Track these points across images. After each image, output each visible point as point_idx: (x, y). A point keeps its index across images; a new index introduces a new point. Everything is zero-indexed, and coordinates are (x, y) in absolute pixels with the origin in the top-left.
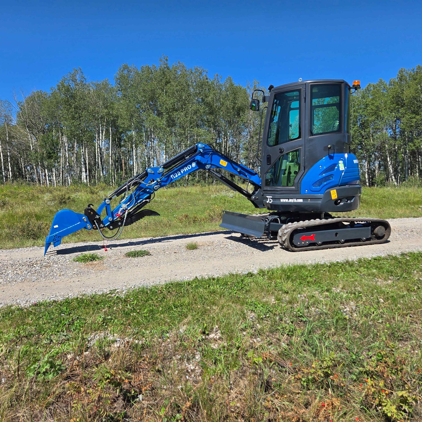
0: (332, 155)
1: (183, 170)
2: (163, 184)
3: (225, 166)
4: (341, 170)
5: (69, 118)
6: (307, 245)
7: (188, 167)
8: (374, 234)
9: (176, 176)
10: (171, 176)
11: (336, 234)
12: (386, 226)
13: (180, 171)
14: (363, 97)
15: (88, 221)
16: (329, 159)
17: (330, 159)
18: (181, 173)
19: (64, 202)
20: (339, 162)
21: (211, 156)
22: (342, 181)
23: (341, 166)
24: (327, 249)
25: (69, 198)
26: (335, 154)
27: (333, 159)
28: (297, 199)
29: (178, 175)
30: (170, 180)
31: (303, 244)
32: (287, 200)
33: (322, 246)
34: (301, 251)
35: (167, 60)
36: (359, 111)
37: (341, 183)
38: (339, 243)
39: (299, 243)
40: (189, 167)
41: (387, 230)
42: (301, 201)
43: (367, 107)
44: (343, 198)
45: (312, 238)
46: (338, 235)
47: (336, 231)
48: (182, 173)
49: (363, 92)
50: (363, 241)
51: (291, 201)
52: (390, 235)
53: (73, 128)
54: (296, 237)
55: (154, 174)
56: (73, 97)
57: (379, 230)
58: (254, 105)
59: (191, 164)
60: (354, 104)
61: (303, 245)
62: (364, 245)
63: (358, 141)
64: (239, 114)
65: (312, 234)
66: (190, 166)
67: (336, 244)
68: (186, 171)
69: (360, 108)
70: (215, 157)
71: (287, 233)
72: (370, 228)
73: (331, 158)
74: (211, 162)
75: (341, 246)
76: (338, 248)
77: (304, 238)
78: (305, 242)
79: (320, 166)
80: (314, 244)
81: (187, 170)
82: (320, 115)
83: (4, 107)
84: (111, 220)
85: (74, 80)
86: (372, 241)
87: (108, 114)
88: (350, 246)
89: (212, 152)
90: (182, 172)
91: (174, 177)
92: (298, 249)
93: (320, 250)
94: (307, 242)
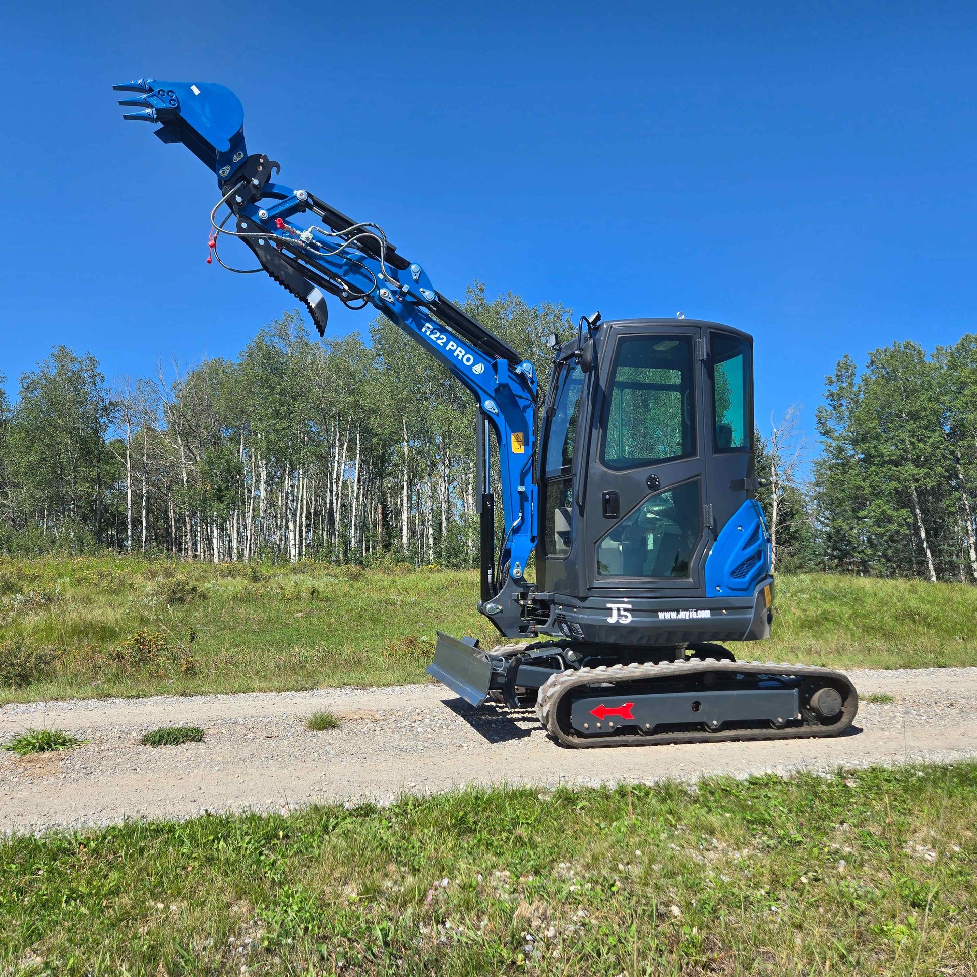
5: (267, 414)
6: (611, 731)
8: (813, 709)
11: (697, 705)
12: (844, 688)
14: (953, 367)
19: (179, 599)
24: (669, 744)
25: (194, 589)
28: (699, 610)
31: (600, 728)
32: (673, 615)
33: (655, 736)
34: (593, 747)
35: (482, 291)
36: (942, 398)
38: (705, 731)
39: (586, 725)
41: (849, 700)
42: (706, 614)
43: (962, 388)
45: (625, 712)
46: (701, 708)
47: (693, 697)
49: (952, 355)
50: (779, 728)
51: (683, 615)
52: (855, 713)
53: (272, 436)
54: (578, 706)
56: (278, 371)
57: (822, 698)
60: (929, 381)
61: (599, 731)
62: (779, 739)
63: (943, 471)
64: (647, 405)
65: (623, 701)
67: (699, 731)
69: (947, 393)
71: (552, 695)
72: (795, 691)
75: (709, 738)
76: (700, 742)
77: (600, 713)
78: (605, 724)
80: (632, 730)
82: (844, 408)
83: (144, 392)
85: (284, 337)
86: (804, 729)
87: (356, 405)
88: (736, 739)
92: (583, 740)
93: (647, 747)
94: (611, 724)
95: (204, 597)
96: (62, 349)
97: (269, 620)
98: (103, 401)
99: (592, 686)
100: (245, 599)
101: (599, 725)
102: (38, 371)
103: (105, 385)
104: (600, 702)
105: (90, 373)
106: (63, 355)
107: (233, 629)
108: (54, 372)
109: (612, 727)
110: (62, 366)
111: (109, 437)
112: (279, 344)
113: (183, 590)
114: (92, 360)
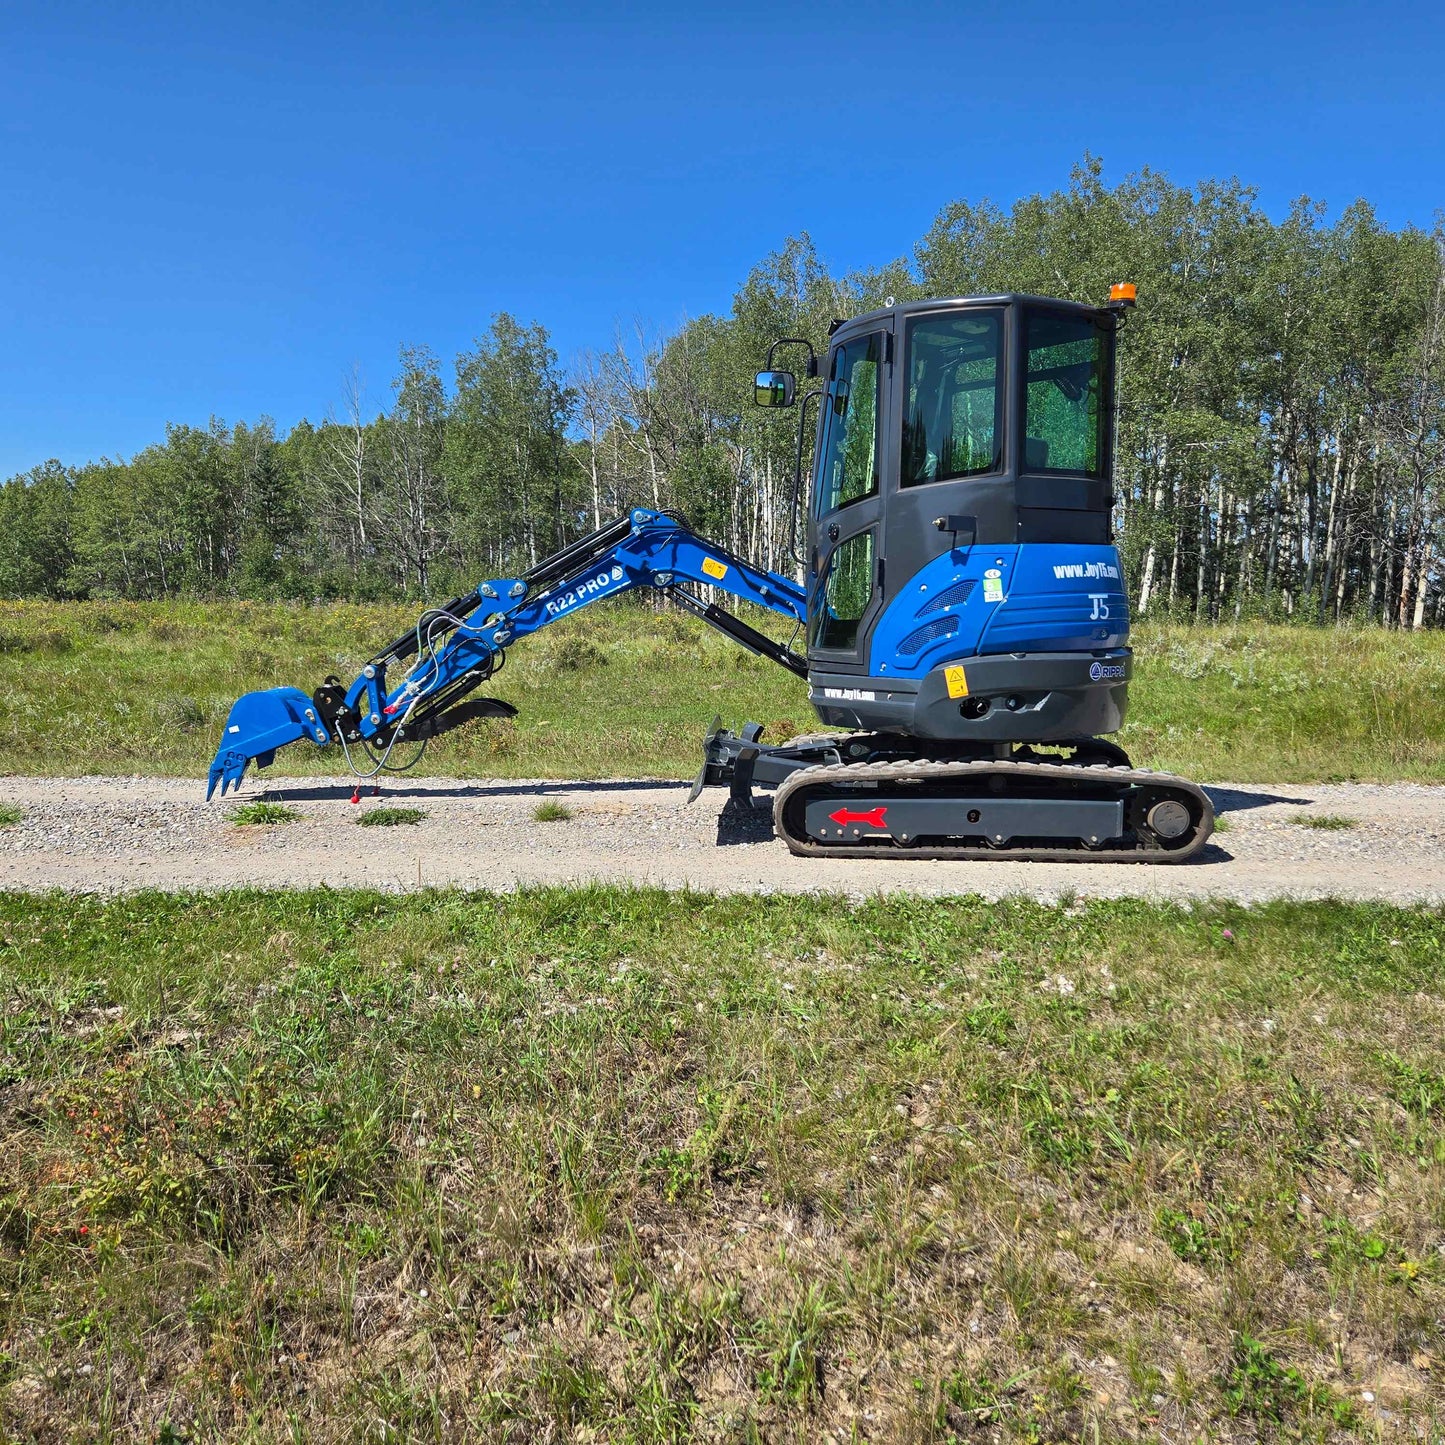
0: (963, 549)
1: (584, 589)
2: (519, 627)
3: (720, 576)
4: (987, 600)
6: (856, 839)
7: (599, 580)
9: (563, 606)
10: (548, 606)
11: (976, 815)
13: (574, 592)
15: (319, 722)
16: (951, 562)
17: (955, 564)
18: (577, 597)
19: (572, 664)
20: (987, 574)
21: (672, 546)
22: (987, 637)
23: (993, 588)
26: (977, 548)
27: (964, 563)
28: (862, 690)
29: (567, 602)
30: (543, 615)
31: (842, 836)
32: (839, 694)
33: (916, 850)
37: (984, 646)
38: (988, 847)
39: (824, 832)
40: (603, 580)
41: (1203, 817)
42: (869, 696)
44: (992, 697)
46: (981, 818)
47: (968, 804)
48: (582, 597)
50: (1091, 849)
51: (849, 695)
54: (813, 810)
55: (497, 598)
57: (1160, 814)
58: (780, 386)
59: (608, 571)
61: (841, 839)
65: (874, 805)
66: (606, 576)
67: (978, 846)
68: (591, 591)
70: (685, 549)
72: (1118, 804)
73: (959, 559)
74: (673, 566)
75: (986, 855)
77: (842, 818)
78: (849, 831)
79: (924, 587)
80: (885, 840)
81: (597, 588)
84: (377, 722)
85: (786, 277)
89: (674, 534)
90: (580, 594)
91: (557, 610)
92: (821, 848)
93: (901, 862)
94: (856, 832)
95: (604, 662)
96: (505, 318)
97: (676, 693)
98: (556, 388)
99: (836, 785)
100: (657, 664)
101: (840, 832)
102: (476, 352)
103: (559, 367)
104: (845, 805)
105: (537, 351)
106: (505, 326)
107: (629, 704)
108: (494, 352)
109: (858, 836)
110: (504, 342)
111: (571, 435)
112: (780, 290)
113: (577, 652)
114: (540, 331)
